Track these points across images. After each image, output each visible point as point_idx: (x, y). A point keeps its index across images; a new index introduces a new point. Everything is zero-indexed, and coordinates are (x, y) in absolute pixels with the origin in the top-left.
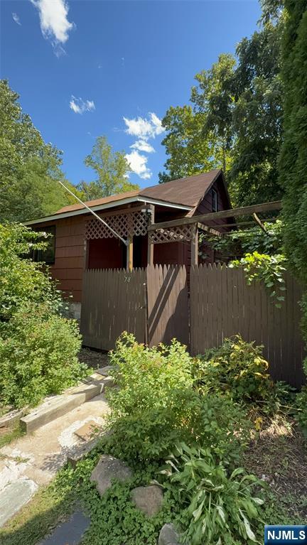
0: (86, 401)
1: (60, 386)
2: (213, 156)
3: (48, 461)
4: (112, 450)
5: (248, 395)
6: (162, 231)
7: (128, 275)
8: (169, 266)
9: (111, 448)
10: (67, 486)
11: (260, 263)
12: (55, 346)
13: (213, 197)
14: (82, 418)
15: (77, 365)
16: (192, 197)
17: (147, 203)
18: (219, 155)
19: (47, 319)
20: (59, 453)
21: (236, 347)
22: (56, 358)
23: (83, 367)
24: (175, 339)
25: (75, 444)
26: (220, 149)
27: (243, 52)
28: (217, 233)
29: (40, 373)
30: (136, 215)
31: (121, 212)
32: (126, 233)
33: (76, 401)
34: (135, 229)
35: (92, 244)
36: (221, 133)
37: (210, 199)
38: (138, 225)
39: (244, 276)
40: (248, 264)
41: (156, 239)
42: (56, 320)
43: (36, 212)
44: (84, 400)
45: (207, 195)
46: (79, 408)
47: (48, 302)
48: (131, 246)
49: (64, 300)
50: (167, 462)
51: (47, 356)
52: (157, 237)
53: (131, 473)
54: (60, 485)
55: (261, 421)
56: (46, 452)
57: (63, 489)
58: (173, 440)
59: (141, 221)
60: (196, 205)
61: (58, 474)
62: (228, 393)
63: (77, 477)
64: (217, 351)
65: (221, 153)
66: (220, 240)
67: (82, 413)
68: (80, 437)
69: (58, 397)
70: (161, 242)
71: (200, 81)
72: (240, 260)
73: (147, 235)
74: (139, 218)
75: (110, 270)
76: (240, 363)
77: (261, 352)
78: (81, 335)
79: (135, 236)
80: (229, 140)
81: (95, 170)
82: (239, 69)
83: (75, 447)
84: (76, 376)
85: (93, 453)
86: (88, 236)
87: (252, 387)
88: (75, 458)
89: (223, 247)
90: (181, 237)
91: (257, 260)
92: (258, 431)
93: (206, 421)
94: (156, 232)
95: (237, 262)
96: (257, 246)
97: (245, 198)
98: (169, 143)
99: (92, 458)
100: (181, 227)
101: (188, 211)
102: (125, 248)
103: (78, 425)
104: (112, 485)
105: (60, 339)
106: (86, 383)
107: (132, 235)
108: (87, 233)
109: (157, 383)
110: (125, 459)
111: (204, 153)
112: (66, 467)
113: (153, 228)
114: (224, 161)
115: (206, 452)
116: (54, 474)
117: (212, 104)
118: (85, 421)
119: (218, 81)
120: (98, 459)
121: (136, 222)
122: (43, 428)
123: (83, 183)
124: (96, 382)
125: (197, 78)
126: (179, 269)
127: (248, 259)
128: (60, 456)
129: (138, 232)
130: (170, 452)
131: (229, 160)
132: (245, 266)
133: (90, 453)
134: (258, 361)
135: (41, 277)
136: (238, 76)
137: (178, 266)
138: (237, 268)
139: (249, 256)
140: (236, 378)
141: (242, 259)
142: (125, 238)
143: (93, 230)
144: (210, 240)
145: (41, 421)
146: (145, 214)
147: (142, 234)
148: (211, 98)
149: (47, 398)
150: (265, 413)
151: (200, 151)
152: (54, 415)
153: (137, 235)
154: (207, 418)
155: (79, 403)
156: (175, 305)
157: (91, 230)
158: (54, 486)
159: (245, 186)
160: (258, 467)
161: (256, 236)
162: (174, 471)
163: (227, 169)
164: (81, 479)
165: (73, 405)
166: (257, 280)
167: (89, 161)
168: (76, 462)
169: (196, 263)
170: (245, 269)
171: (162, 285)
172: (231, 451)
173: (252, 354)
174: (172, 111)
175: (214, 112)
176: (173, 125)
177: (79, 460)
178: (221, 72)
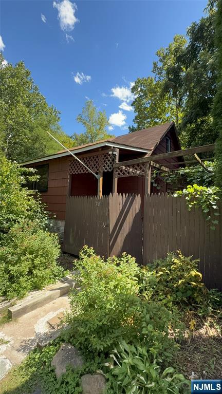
0: (60, 296)
1: (42, 283)
2: (169, 113)
3: (23, 344)
4: (71, 340)
5: (185, 299)
6: (124, 168)
7: (98, 201)
8: (127, 194)
9: (71, 338)
10: (34, 368)
11: (199, 193)
12: (40, 253)
13: (167, 143)
14: (55, 309)
15: (56, 268)
16: (150, 143)
17: (114, 147)
18: (174, 112)
19: (36, 232)
20: (33, 338)
21: (176, 261)
22: (40, 262)
23: (60, 269)
24: (125, 253)
25: (47, 331)
26: (174, 107)
27: (193, 33)
28: (167, 169)
29: (26, 273)
30: (105, 156)
31: (94, 154)
32: (98, 170)
33: (52, 296)
34: (104, 166)
35: (74, 177)
36: (175, 95)
37: (164, 144)
38: (107, 163)
39: (185, 203)
40: (189, 193)
41: (119, 174)
42: (42, 234)
43: (41, 155)
44: (59, 295)
45: (162, 141)
46: (54, 301)
47: (37, 220)
48: (101, 179)
49: (50, 219)
50: (111, 356)
51: (33, 260)
52: (120, 173)
53: (83, 361)
54: (29, 366)
55: (195, 323)
56: (24, 336)
57: (30, 370)
58: (117, 337)
59: (109, 161)
60: (152, 148)
61: (28, 356)
62: (169, 297)
63: (42, 361)
64: (163, 262)
65: (175, 110)
66: (171, 175)
67: (56, 306)
68: (51, 325)
69: (40, 292)
70: (123, 176)
71: (159, 56)
72: (182, 191)
73: (113, 171)
74: (107, 158)
75: (86, 197)
76: (179, 273)
77: (197, 265)
78: (60, 246)
79: (104, 172)
80: (181, 100)
81: (84, 125)
82: (189, 46)
83: (46, 334)
84: (55, 276)
85: (57, 341)
86: (71, 172)
87: (189, 293)
88: (42, 345)
89: (172, 180)
90: (138, 172)
91: (196, 191)
92: (192, 331)
93: (144, 324)
94: (119, 169)
95: (180, 192)
96: (199, 180)
97: (192, 143)
98: (136, 104)
99: (56, 345)
100: (138, 165)
101: (146, 153)
102: (97, 181)
103: (51, 316)
104: (67, 371)
105: (43, 249)
106: (62, 282)
107: (102, 171)
108: (70, 170)
109: (107, 289)
110: (80, 349)
111: (162, 110)
112: (35, 351)
113: (117, 166)
114: (177, 116)
115: (143, 350)
116: (26, 356)
117: (168, 74)
118: (58, 312)
119: (173, 56)
120: (60, 347)
121: (105, 161)
122: (25, 316)
123: (75, 135)
124: (70, 282)
125: (157, 54)
126: (135, 197)
127: (190, 190)
128: (33, 341)
129: (106, 169)
130: (114, 347)
131: (181, 115)
132: (187, 195)
133: (54, 340)
134: (194, 273)
135: (33, 202)
136: (188, 52)
137: (135, 194)
138: (180, 197)
139: (190, 188)
140: (175, 285)
141: (184, 190)
142: (97, 173)
143: (75, 167)
144: (163, 175)
145: (24, 311)
146: (112, 156)
147: (109, 170)
148: (168, 69)
149: (31, 292)
150: (199, 315)
151: (159, 109)
152: (34, 306)
153: (105, 171)
154: (145, 321)
155: (55, 297)
156: (131, 225)
157: (73, 167)
158: (23, 366)
159: (193, 134)
160: (189, 364)
161: (199, 172)
162: (115, 364)
163: (180, 122)
164: (45, 362)
165: (50, 299)
166: (196, 207)
167: (80, 119)
168: (42, 348)
169: (149, 192)
170: (187, 198)
171: (121, 209)
172: (165, 350)
173: (189, 267)
174: (139, 81)
175: (170, 80)
176: (140, 91)
177: (45, 346)
178: (175, 49)
